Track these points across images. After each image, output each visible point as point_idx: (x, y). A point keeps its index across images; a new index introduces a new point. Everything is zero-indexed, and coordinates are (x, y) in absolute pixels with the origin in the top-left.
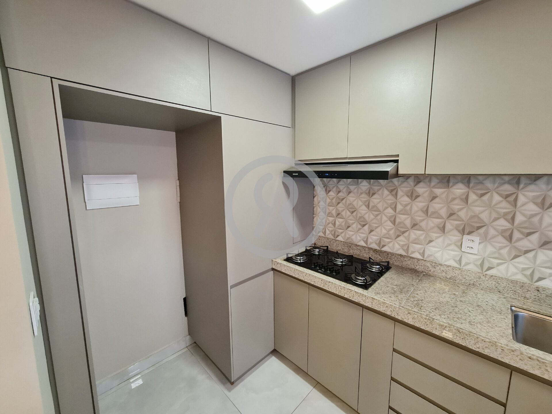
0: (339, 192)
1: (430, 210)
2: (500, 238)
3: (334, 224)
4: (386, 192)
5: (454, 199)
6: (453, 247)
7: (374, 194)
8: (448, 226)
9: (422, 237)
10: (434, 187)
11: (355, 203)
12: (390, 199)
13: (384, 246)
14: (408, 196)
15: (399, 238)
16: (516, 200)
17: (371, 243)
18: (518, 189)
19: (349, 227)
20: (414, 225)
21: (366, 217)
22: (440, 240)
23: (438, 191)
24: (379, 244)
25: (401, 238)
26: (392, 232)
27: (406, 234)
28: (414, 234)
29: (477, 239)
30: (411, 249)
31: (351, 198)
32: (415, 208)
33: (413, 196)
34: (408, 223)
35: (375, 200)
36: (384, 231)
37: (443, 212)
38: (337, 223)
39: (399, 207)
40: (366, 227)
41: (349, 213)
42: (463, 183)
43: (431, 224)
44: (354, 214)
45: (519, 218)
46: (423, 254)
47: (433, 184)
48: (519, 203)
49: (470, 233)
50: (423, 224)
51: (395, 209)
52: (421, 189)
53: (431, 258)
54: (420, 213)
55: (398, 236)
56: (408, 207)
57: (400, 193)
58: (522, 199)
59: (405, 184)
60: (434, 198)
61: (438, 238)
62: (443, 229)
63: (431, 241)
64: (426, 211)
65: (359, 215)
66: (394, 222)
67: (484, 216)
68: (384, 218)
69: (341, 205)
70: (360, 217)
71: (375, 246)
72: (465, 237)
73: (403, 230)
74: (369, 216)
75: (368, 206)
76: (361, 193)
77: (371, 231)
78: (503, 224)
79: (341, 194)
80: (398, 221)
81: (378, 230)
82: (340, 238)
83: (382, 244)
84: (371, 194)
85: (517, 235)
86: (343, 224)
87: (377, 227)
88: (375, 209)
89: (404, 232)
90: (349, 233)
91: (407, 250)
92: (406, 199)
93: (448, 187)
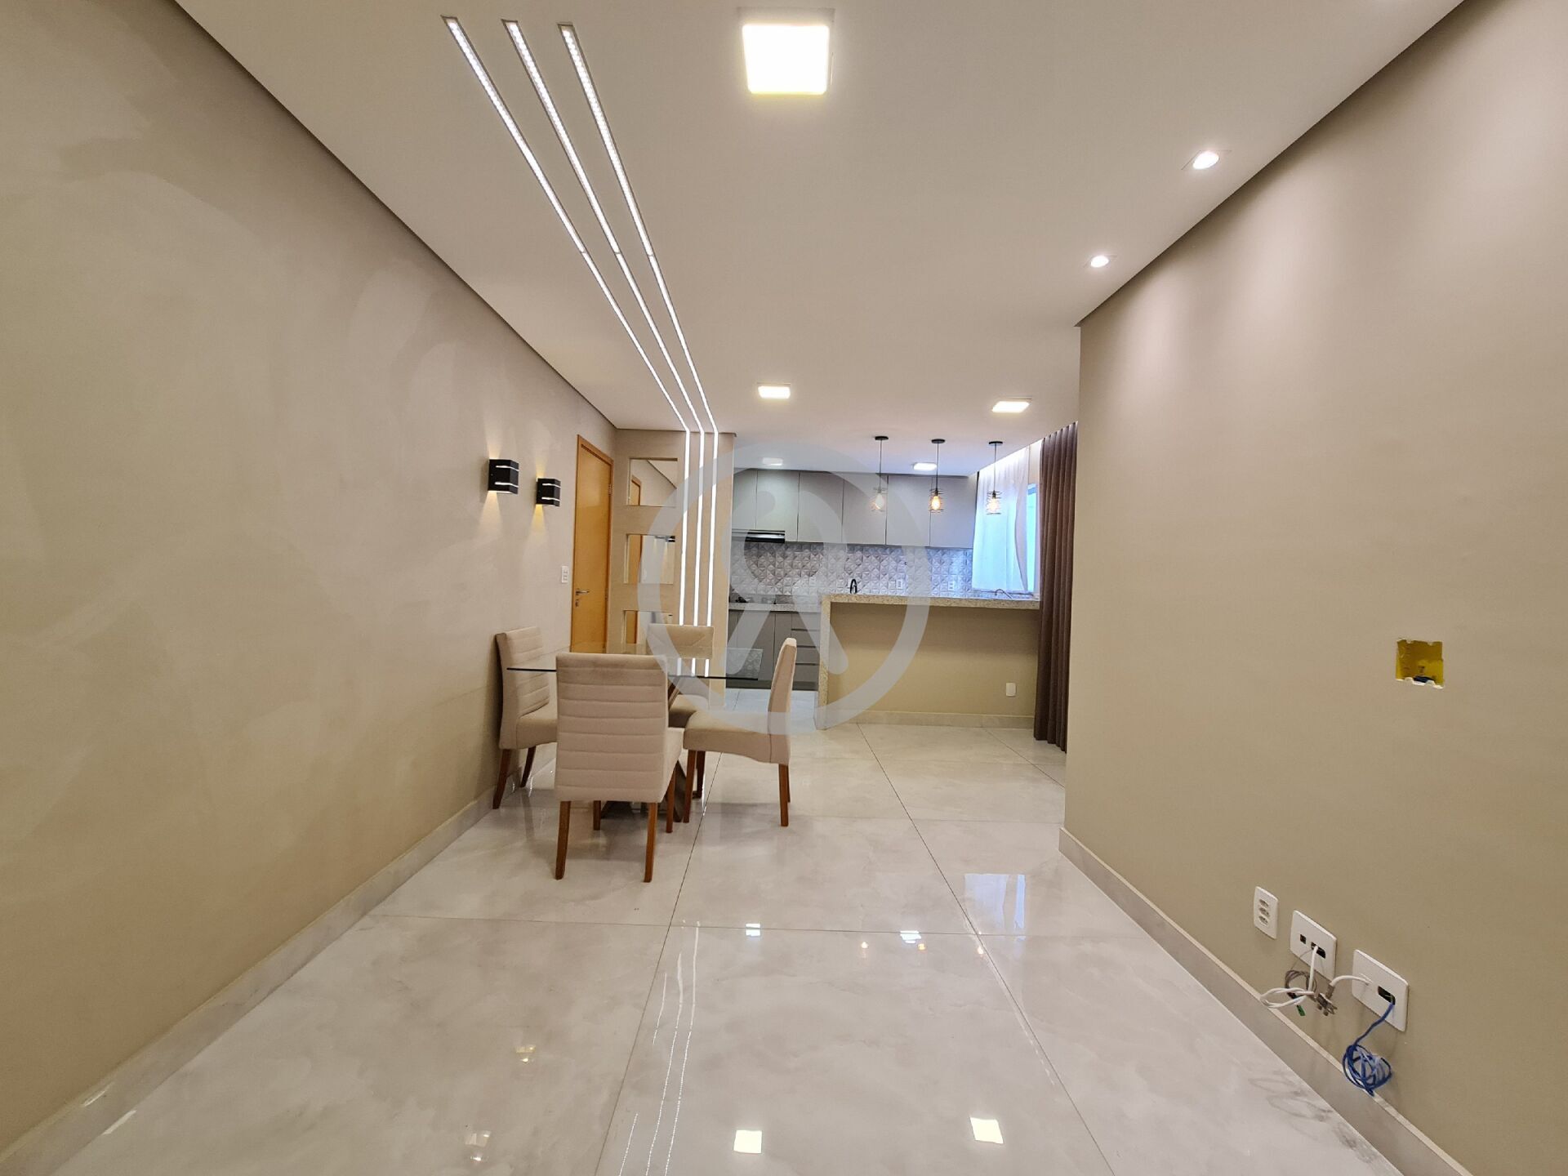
1: (794, 564)
2: (823, 576)
4: (769, 554)
5: (804, 557)
6: (805, 584)
8: (803, 573)
9: (790, 581)
10: (797, 549)
12: (771, 559)
21: (756, 572)
23: (798, 553)
25: (779, 584)
26: (773, 581)
28: (786, 580)
30: (785, 590)
32: (786, 564)
33: (785, 557)
34: (782, 573)
35: (762, 560)
36: (768, 581)
37: (800, 565)
39: (777, 564)
40: (756, 580)
42: (807, 548)
43: (794, 573)
46: (791, 592)
49: (812, 575)
50: (790, 573)
51: (774, 565)
56: (782, 564)
60: (797, 557)
61: (798, 580)
62: (800, 575)
63: (794, 583)
64: (792, 566)
66: (774, 574)
68: (768, 572)
69: (736, 565)
72: (810, 578)
74: (758, 571)
76: (752, 556)
77: (759, 582)
79: (737, 557)
87: (763, 579)
91: (782, 592)
92: (781, 559)
93: (802, 551)
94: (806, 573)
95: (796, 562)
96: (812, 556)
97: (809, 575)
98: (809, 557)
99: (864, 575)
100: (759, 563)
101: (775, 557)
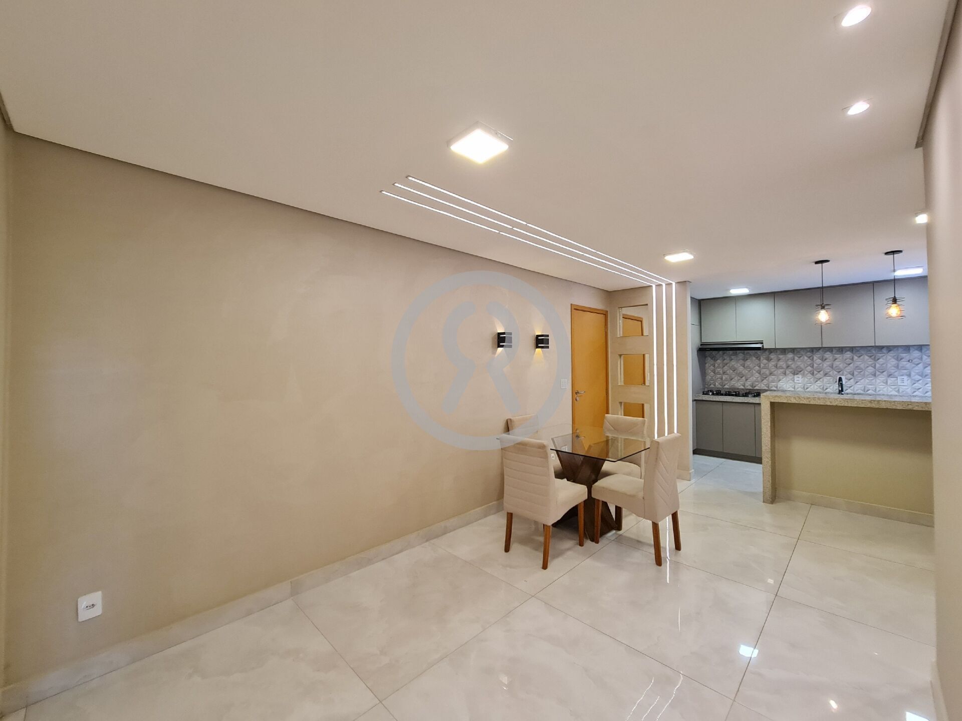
0: (724, 360)
1: (778, 366)
2: (809, 375)
3: (722, 379)
4: (754, 358)
5: (788, 360)
6: (791, 381)
7: (747, 360)
8: (787, 372)
9: (776, 379)
10: (779, 355)
11: (735, 366)
12: (757, 363)
13: (755, 387)
14: (766, 360)
15: (764, 381)
16: (813, 358)
17: (747, 386)
18: (813, 353)
19: (732, 379)
20: (771, 374)
21: (743, 372)
22: (784, 379)
23: (781, 356)
24: (752, 386)
25: (765, 381)
26: (759, 379)
27: (767, 379)
28: (771, 378)
29: (800, 376)
30: (770, 386)
31: (733, 363)
32: (770, 365)
33: (769, 359)
34: (768, 372)
35: (748, 363)
36: (755, 379)
37: (784, 366)
38: (724, 378)
39: (762, 365)
40: (744, 378)
41: (731, 371)
42: (791, 352)
43: (779, 372)
44: (735, 371)
45: (815, 365)
46: (777, 387)
47: (778, 353)
48: (814, 359)
49: (797, 374)
50: (775, 372)
51: (760, 367)
52: (772, 356)
53: (781, 389)
54: (773, 367)
55: (763, 380)
56: (767, 365)
57: (762, 358)
58: (815, 358)
59: (764, 354)
60: (779, 360)
61: (783, 378)
62: (785, 374)
63: (780, 380)
64: (776, 366)
65: (738, 372)
66: (760, 373)
67: (802, 366)
68: (754, 372)
69: (726, 367)
70: (740, 373)
71: (749, 387)
72: (796, 376)
73: (765, 377)
74: (745, 372)
75: (744, 366)
76: (739, 360)
77: (747, 380)
78: (809, 368)
79: (725, 361)
80: (762, 372)
81: (751, 378)
82: (726, 386)
83: (754, 385)
84: (745, 360)
85: (815, 372)
86: (728, 378)
87: (750, 377)
88: (748, 367)
89: (766, 378)
90: (733, 382)
92: (765, 361)
93: (785, 354)
94: (791, 372)
95: (781, 363)
96: (796, 358)
97: (794, 374)
98: (793, 359)
99: (856, 373)
100: (746, 365)
101: (760, 360)
